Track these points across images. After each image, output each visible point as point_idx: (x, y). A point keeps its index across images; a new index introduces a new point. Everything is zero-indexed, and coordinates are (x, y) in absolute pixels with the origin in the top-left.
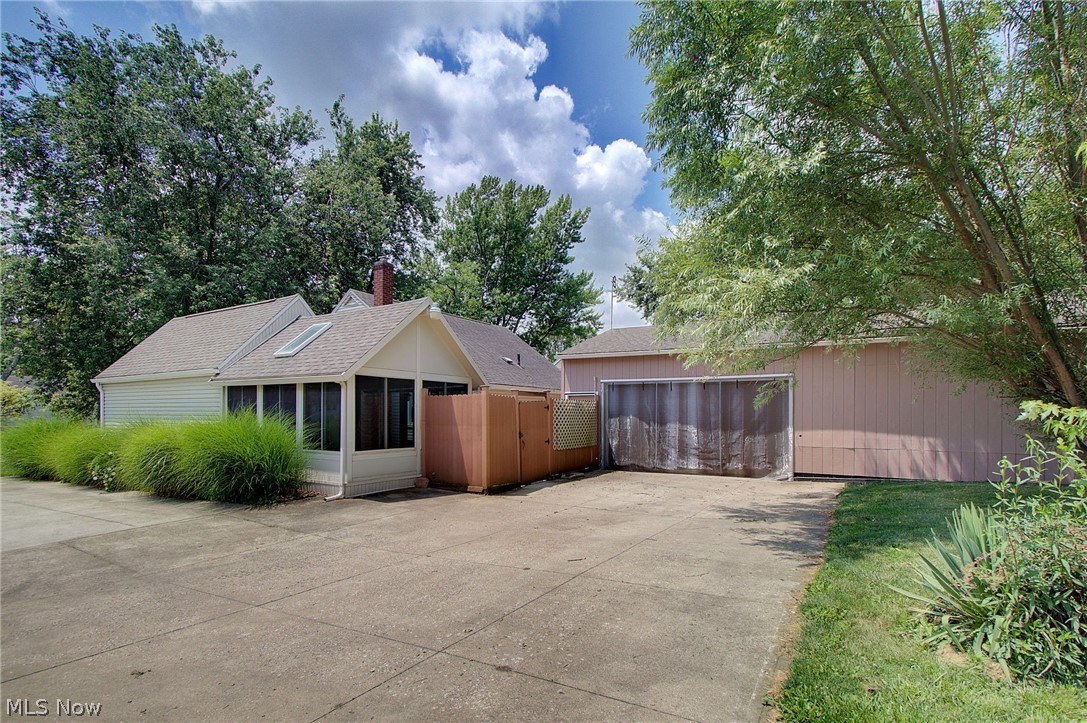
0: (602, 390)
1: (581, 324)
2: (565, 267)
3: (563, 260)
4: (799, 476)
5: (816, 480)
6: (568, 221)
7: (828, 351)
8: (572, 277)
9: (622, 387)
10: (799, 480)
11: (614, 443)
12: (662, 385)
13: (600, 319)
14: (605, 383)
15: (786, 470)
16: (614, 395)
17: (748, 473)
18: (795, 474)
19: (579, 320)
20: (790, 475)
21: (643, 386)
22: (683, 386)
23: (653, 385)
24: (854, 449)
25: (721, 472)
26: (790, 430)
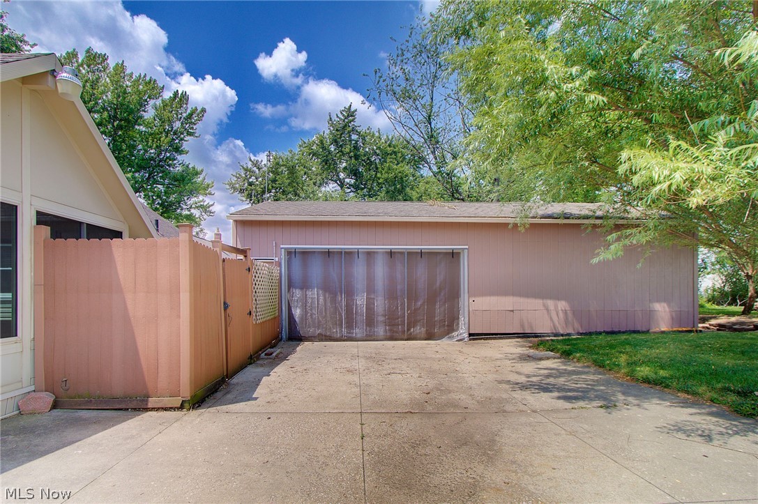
0: (283, 257)
1: (192, 211)
2: (180, 158)
3: (178, 150)
4: (473, 336)
5: (487, 339)
6: (184, 115)
7: (510, 226)
8: (188, 166)
9: (305, 254)
10: (474, 339)
11: (297, 313)
12: (349, 254)
13: (211, 208)
14: (285, 249)
15: (463, 332)
16: (297, 262)
17: (430, 336)
18: (470, 335)
19: (191, 207)
20: (466, 335)
21: (329, 253)
22: (370, 254)
23: (340, 253)
24: (513, 311)
25: (406, 337)
26: (466, 295)
